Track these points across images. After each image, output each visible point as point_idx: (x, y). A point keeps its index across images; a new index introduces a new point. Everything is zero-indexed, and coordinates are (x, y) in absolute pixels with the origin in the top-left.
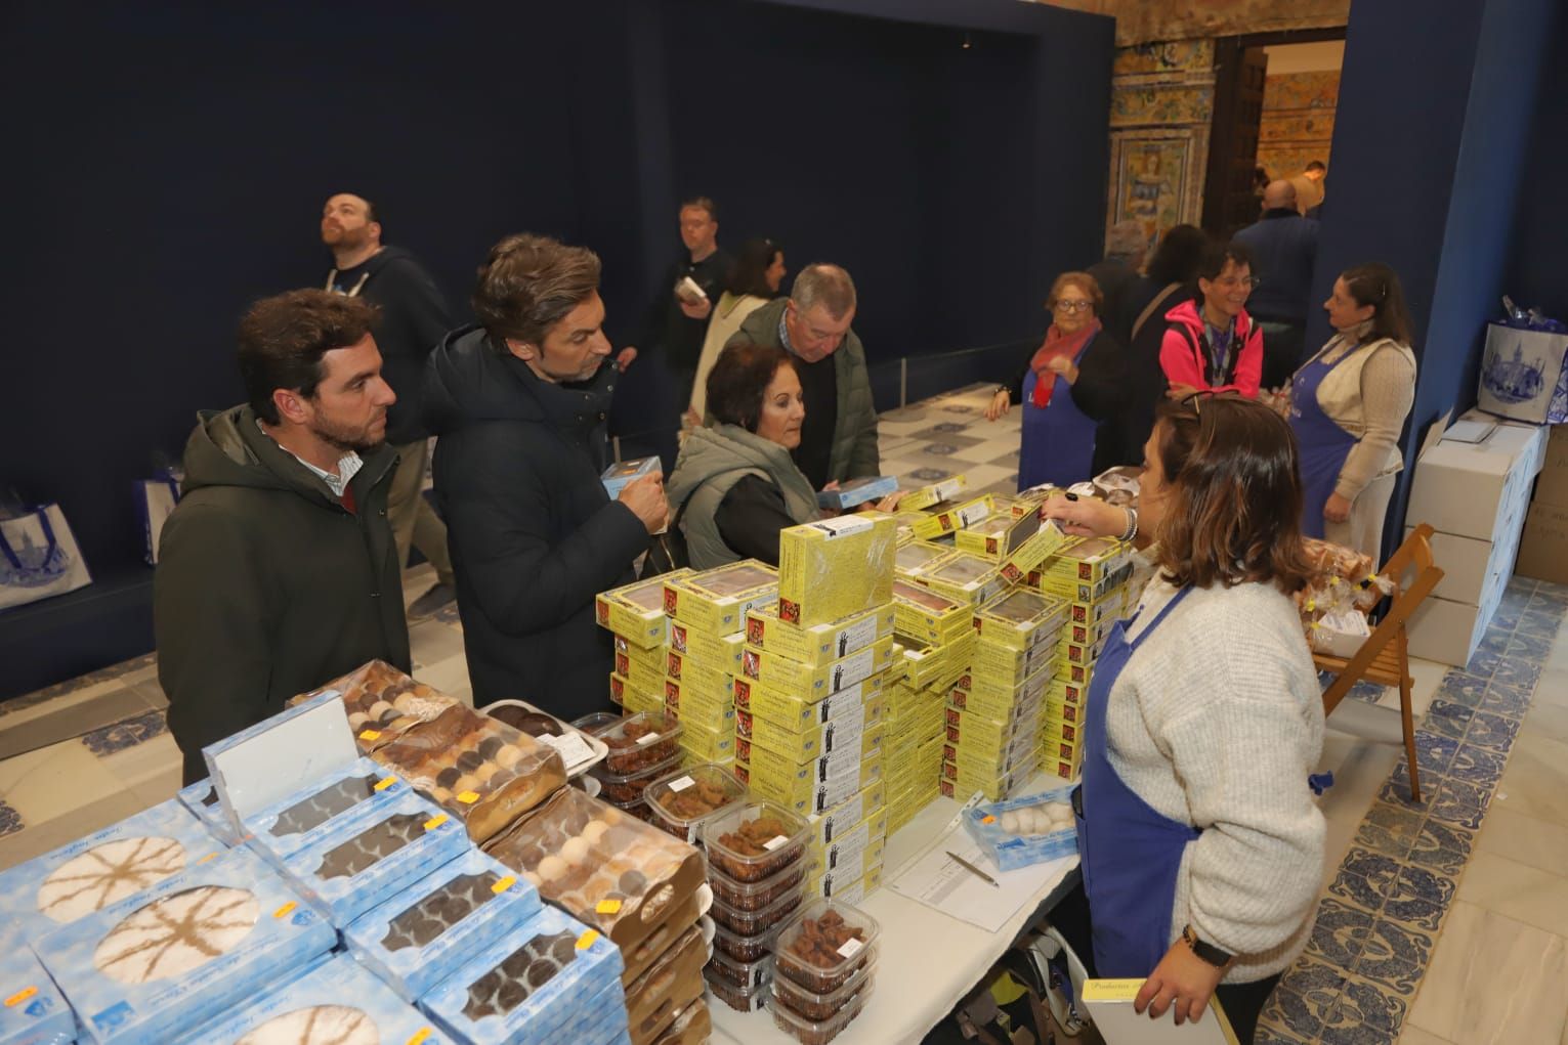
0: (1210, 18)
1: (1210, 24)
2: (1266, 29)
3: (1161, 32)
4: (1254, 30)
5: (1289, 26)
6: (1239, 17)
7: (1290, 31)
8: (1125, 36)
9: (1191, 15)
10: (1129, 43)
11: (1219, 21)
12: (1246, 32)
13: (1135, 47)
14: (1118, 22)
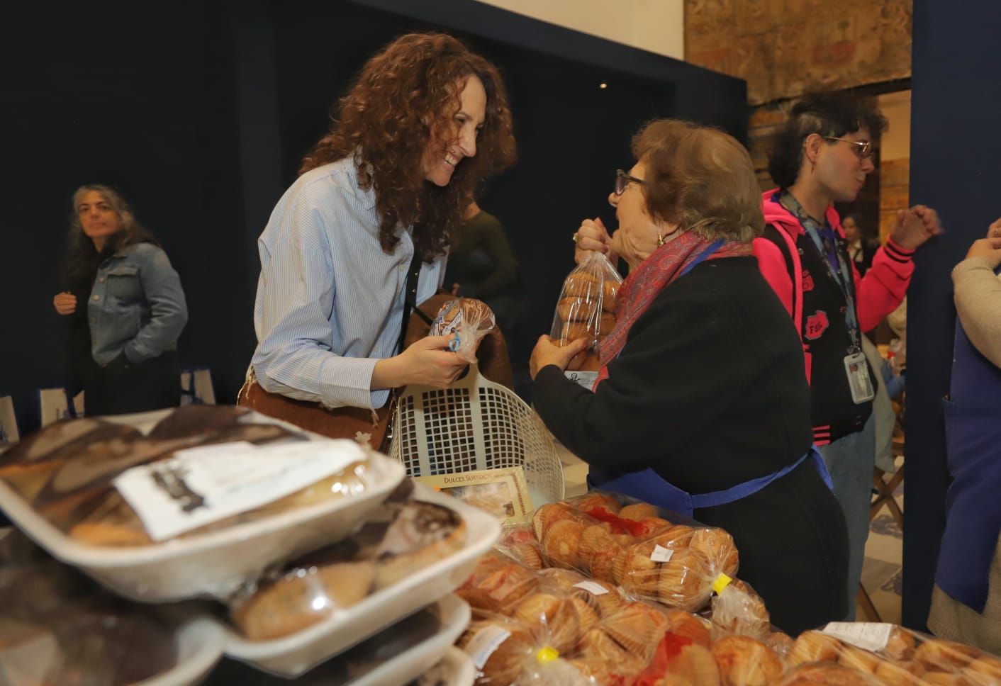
0: (825, 77)
1: (826, 81)
2: (873, 81)
3: (785, 91)
4: (864, 82)
5: (894, 77)
6: (849, 73)
7: (895, 81)
8: (756, 96)
9: (809, 75)
10: (760, 102)
11: (833, 78)
12: (857, 85)
13: (765, 104)
14: (749, 85)
